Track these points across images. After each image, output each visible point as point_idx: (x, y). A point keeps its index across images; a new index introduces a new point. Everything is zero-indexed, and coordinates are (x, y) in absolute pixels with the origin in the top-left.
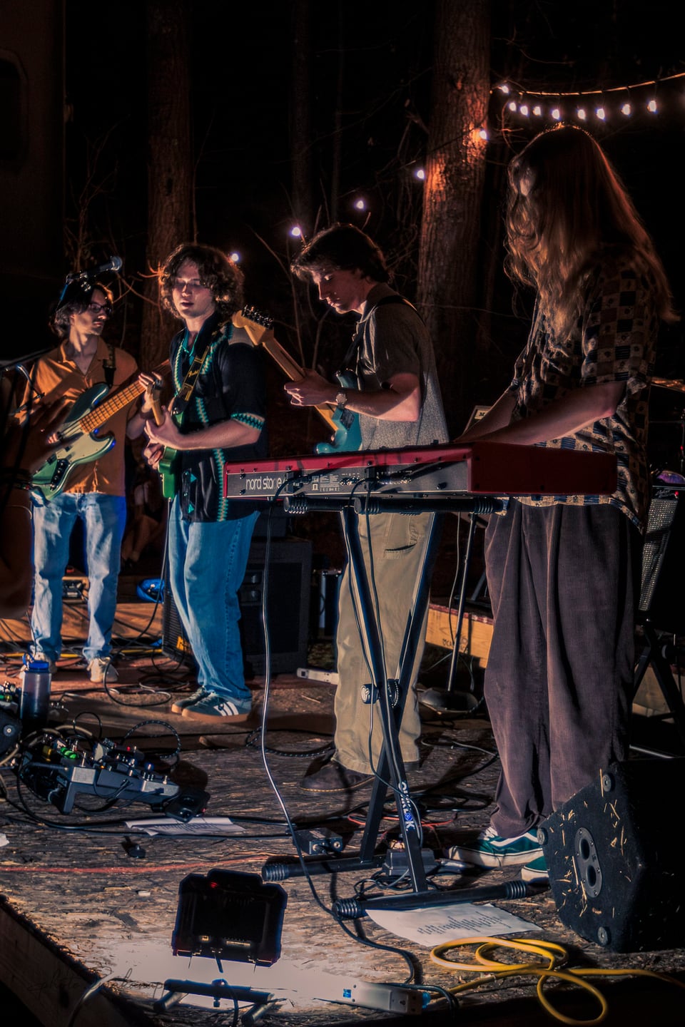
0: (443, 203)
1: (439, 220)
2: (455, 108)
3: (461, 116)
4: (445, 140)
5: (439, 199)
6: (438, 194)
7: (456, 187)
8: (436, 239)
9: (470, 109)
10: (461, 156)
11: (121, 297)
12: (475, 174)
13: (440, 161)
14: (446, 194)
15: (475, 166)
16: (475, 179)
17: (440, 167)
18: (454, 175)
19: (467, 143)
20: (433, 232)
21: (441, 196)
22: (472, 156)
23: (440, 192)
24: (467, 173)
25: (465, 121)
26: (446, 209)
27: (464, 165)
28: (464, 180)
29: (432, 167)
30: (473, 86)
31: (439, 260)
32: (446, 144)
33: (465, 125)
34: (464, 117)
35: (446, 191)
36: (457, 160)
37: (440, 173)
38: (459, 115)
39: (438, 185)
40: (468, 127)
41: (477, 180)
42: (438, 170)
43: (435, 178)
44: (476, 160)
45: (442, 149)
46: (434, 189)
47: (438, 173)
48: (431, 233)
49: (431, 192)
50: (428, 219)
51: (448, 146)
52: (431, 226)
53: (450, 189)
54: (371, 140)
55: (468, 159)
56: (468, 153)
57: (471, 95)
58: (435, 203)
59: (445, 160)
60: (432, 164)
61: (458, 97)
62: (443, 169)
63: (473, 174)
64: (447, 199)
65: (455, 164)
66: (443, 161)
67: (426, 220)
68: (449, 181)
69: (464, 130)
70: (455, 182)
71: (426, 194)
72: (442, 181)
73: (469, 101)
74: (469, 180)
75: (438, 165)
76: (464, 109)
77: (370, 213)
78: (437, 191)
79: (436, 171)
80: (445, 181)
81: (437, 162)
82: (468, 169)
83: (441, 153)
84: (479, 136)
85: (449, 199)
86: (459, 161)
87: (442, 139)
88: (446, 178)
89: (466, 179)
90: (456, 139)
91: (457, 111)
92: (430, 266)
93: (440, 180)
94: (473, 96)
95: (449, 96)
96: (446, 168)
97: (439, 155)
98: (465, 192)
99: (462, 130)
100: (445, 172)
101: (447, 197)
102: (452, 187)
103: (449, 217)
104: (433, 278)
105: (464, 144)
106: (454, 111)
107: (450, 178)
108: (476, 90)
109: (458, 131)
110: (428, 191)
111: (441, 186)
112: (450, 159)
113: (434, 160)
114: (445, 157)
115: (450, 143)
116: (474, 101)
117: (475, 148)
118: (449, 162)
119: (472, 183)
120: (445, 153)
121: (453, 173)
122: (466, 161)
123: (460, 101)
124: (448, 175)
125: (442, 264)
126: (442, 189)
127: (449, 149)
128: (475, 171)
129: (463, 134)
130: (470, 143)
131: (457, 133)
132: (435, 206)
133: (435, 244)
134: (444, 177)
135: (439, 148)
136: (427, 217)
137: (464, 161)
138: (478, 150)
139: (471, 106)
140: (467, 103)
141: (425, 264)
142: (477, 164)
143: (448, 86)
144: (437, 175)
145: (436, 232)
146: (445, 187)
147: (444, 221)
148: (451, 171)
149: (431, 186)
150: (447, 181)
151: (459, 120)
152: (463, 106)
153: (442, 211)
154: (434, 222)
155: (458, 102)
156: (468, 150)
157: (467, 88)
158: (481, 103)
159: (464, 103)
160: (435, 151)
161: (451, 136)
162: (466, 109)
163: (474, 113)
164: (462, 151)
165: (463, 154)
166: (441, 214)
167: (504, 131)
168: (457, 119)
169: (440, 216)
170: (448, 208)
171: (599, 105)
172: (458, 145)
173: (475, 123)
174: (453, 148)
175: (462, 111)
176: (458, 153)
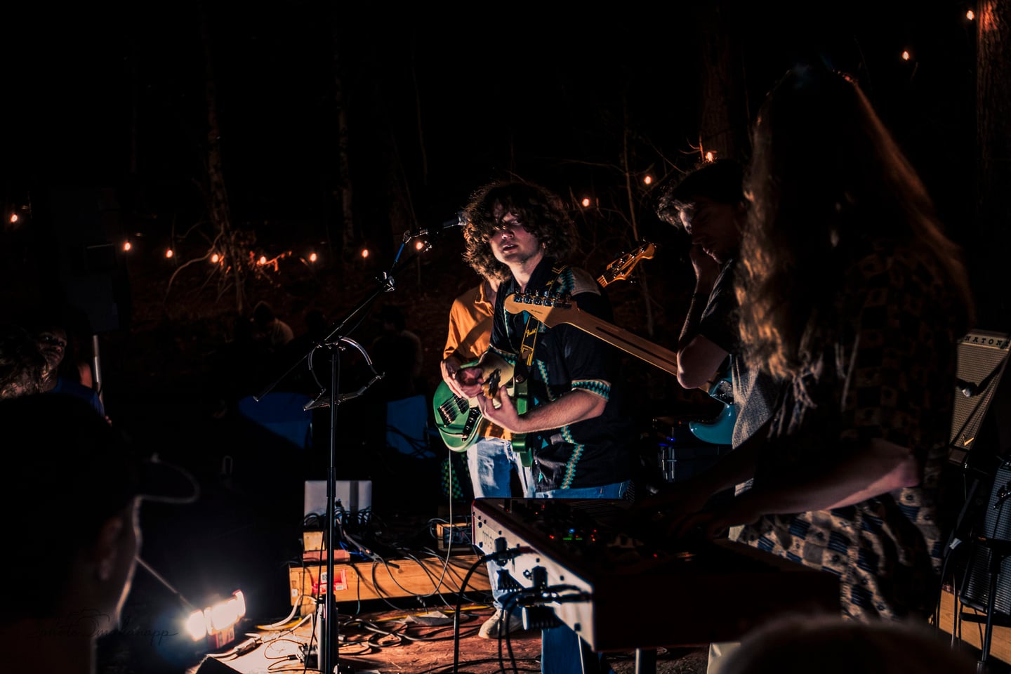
0: (997, 44)
1: (994, 63)
5: (993, 39)
6: (991, 34)
8: (992, 84)
11: (666, 175)
14: (1001, 34)
17: (992, 5)
20: (989, 76)
21: (995, 37)
23: (993, 32)
26: (1001, 50)
29: (983, 6)
31: (997, 106)
35: (1000, 30)
37: (992, 11)
39: (991, 24)
42: (990, 8)
43: (987, 17)
46: (987, 28)
47: (989, 11)
48: (987, 78)
49: (984, 32)
52: (986, 71)
53: (1005, 28)
58: (989, 45)
62: (995, 6)
64: (1001, 39)
67: (981, 64)
68: (1002, 20)
71: (979, 35)
72: (995, 20)
78: (990, 31)
79: (987, 9)
80: (998, 19)
88: (999, 16)
92: (987, 113)
93: (992, 18)
96: (998, 5)
100: (998, 10)
102: (1006, 25)
103: (1005, 58)
104: (992, 126)
107: (1003, 15)
110: (981, 31)
111: (994, 25)
121: (1006, 9)
124: (1001, 13)
126: (995, 28)
132: (989, 48)
133: (991, 89)
134: (996, 15)
136: (981, 60)
141: (982, 112)
144: (989, 14)
145: (991, 76)
146: (999, 26)
147: (1000, 63)
148: (1004, 7)
149: (984, 27)
150: (1000, 19)
153: (996, 53)
154: (989, 65)
166: (997, 56)
169: (995, 58)
170: (1003, 49)
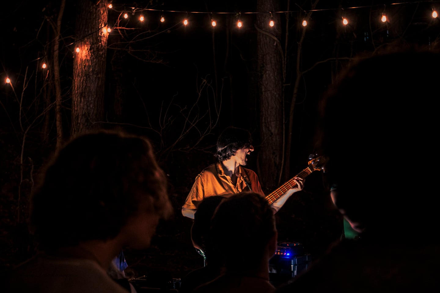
0: (89, 67)
1: (87, 75)
2: (95, 15)
3: (98, 20)
4: (90, 32)
5: (87, 64)
7: (96, 57)
8: (86, 86)
9: (102, 16)
10: (98, 41)
12: (105, 51)
13: (87, 43)
15: (105, 46)
16: (105, 53)
17: (87, 46)
18: (94, 50)
19: (101, 34)
20: (84, 82)
21: (88, 62)
22: (103, 41)
23: (88, 60)
24: (102, 50)
25: (100, 22)
26: (91, 69)
27: (100, 46)
30: (103, 4)
31: (88, 98)
32: (90, 34)
33: (100, 24)
34: (99, 20)
35: (91, 60)
36: (97, 43)
37: (88, 50)
38: (97, 19)
39: (86, 56)
40: (101, 25)
41: (106, 54)
42: (86, 48)
44: (105, 44)
45: (88, 37)
46: (84, 58)
49: (82, 60)
50: (80, 74)
52: (82, 79)
53: (93, 59)
54: (15, 29)
55: (102, 42)
56: (102, 39)
57: (102, 8)
58: (85, 66)
59: (90, 43)
60: (81, 44)
61: (96, 9)
62: (89, 48)
63: (104, 51)
65: (95, 46)
66: (89, 43)
67: (78, 75)
68: (92, 54)
70: (96, 55)
73: (102, 12)
74: (102, 54)
75: (86, 46)
77: (48, 71)
78: (85, 60)
80: (90, 54)
81: (85, 43)
82: (102, 48)
83: (87, 39)
84: (106, 31)
85: (93, 64)
86: (98, 44)
87: (88, 31)
88: (91, 53)
89: (101, 53)
90: (96, 32)
91: (96, 17)
92: (83, 100)
93: (87, 53)
94: (103, 9)
95: (91, 8)
96: (91, 47)
97: (86, 39)
98: (101, 61)
99: (99, 27)
100: (90, 49)
101: (92, 64)
102: (94, 57)
103: (93, 74)
104: (86, 107)
106: (94, 17)
107: (93, 52)
108: (104, 5)
109: (97, 27)
110: (79, 59)
111: (88, 57)
112: (93, 43)
114: (90, 41)
115: (92, 33)
116: (104, 12)
117: (104, 37)
118: (92, 44)
119: (104, 56)
120: (90, 38)
121: (95, 50)
122: (101, 44)
123: (97, 11)
124: (91, 51)
125: (90, 99)
126: (89, 58)
127: (92, 37)
128: (105, 49)
129: (99, 29)
130: (102, 34)
131: (96, 29)
132: (84, 69)
133: (85, 88)
134: (89, 52)
135: (86, 36)
138: (105, 38)
139: (103, 13)
140: (101, 13)
141: (79, 99)
142: (105, 45)
143: (91, 3)
144: (85, 51)
145: (86, 82)
146: (90, 58)
147: (90, 75)
148: (94, 49)
149: (81, 56)
150: (91, 54)
151: (97, 22)
152: (99, 14)
153: (89, 70)
154: (84, 76)
155: (96, 12)
156: (102, 38)
157: (100, 4)
158: (106, 13)
159: (99, 12)
160: (84, 38)
161: (93, 30)
162: (100, 16)
163: (104, 18)
164: (99, 38)
165: (99, 40)
166: (89, 72)
167: (119, 29)
168: (96, 21)
169: (88, 73)
170: (93, 69)
171: (238, 20)
172: (97, 35)
173: (104, 23)
174: (94, 36)
175: (98, 16)
176: (97, 39)
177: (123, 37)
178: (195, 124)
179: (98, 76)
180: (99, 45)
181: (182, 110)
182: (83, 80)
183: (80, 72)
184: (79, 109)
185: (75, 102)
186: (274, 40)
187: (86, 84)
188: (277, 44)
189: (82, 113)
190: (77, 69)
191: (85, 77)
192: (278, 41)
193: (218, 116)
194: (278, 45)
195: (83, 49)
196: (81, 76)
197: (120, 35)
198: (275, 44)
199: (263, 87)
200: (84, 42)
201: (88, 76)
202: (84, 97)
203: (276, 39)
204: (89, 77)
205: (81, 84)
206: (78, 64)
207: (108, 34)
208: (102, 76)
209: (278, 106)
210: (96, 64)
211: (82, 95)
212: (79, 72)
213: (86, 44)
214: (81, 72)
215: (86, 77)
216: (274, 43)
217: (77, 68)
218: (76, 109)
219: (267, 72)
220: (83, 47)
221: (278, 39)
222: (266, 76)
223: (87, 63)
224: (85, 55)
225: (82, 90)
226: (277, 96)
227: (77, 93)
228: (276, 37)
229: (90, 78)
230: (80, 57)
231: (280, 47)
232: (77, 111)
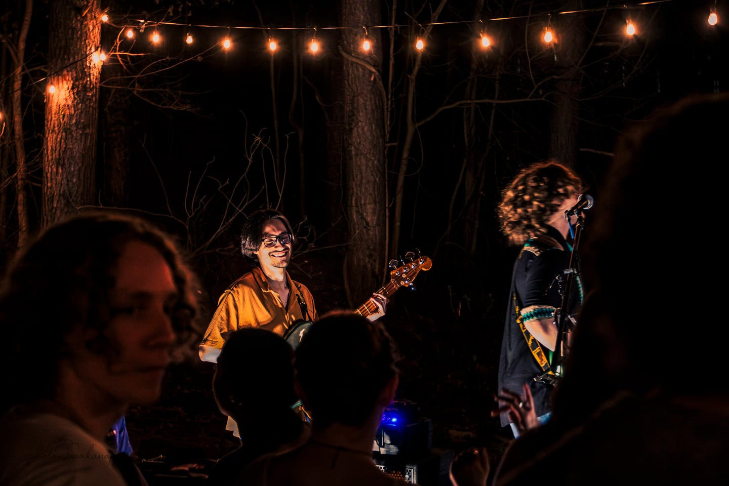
0: (71, 116)
1: (67, 130)
2: (79, 32)
3: (85, 40)
4: (71, 60)
6: (66, 107)
7: (82, 101)
8: (65, 148)
9: (91, 34)
10: (86, 75)
12: (96, 91)
13: (67, 78)
14: (74, 107)
15: (96, 83)
16: (95, 94)
17: (67, 83)
18: (80, 90)
19: (90, 64)
20: (63, 141)
21: (69, 109)
22: (94, 75)
23: (68, 105)
24: (91, 90)
25: (88, 44)
26: (74, 121)
27: (88, 83)
28: (88, 96)
29: (59, 84)
30: (93, 14)
31: (70, 167)
32: (72, 64)
33: (88, 48)
34: (87, 41)
35: (74, 105)
36: (83, 78)
37: (68, 89)
38: (83, 39)
39: (66, 99)
40: (91, 49)
41: (97, 96)
42: (66, 86)
43: (62, 92)
44: (96, 79)
45: (69, 69)
46: (63, 103)
48: (61, 143)
49: (58, 105)
50: (56, 129)
51: (74, 65)
52: (60, 136)
53: (78, 104)
55: (92, 77)
56: (91, 72)
57: (92, 22)
58: (64, 116)
59: (72, 79)
60: (58, 80)
61: (82, 23)
62: (71, 86)
63: (94, 90)
64: (75, 113)
65: (81, 82)
66: (70, 79)
67: (53, 131)
68: (76, 96)
69: (88, 53)
70: (81, 97)
71: (52, 107)
72: (70, 96)
73: (91, 28)
74: (92, 96)
75: (65, 82)
76: (87, 35)
77: (4, 123)
78: (65, 105)
79: (62, 87)
80: (72, 96)
81: (64, 78)
82: (92, 86)
83: (68, 71)
84: (98, 59)
85: (77, 112)
86: (84, 79)
87: (69, 59)
88: (74, 94)
89: (90, 94)
90: (81, 60)
91: (81, 35)
92: (60, 171)
93: (68, 95)
94: (93, 23)
95: (74, 22)
96: (73, 84)
97: (65, 72)
98: (90, 107)
99: (86, 52)
100: (73, 88)
101: (75, 111)
102: (79, 101)
103: (77, 127)
104: (65, 182)
105: (88, 64)
106: (79, 36)
107: (77, 93)
108: (95, 17)
109: (83, 53)
111: (69, 101)
112: (76, 77)
113: (60, 77)
114: (72, 75)
115: (76, 62)
116: (94, 27)
117: (95, 68)
118: (76, 79)
119: (94, 99)
120: (71, 71)
122: (90, 80)
123: (83, 26)
124: (74, 91)
125: (72, 169)
126: (70, 103)
127: (76, 68)
128: (96, 88)
129: (87, 56)
130: (92, 64)
131: (82, 55)
132: (63, 120)
133: (65, 151)
134: (71, 93)
135: (66, 67)
136: (54, 127)
137: (88, 79)
138: (97, 70)
139: (92, 30)
140: (89, 28)
141: (55, 170)
142: (97, 82)
143: (73, 13)
144: (64, 90)
145: (65, 141)
146: (73, 102)
147: (72, 131)
148: (78, 87)
149: (58, 100)
150: (74, 96)
151: (83, 43)
152: (86, 31)
153: (70, 123)
154: (62, 132)
155: (81, 27)
156: (91, 70)
157: (89, 15)
158: (98, 29)
159: (87, 28)
160: (62, 70)
161: (76, 57)
162: (89, 34)
163: (94, 38)
164: (86, 70)
165: (87, 73)
166: (70, 125)
167: (119, 55)
168: (81, 42)
169: (68, 127)
170: (76, 120)
171: (312, 40)
172: (83, 65)
173: (95, 46)
174: (78, 67)
175: (85, 35)
176: (83, 72)
177: (125, 67)
178: (242, 210)
179: (85, 132)
180: (87, 81)
181: (221, 187)
182: (61, 138)
183: (56, 125)
184: (54, 186)
185: (49, 175)
186: (371, 72)
187: (66, 144)
188: (375, 79)
189: (60, 191)
190: (51, 120)
191: (64, 134)
192: (377, 73)
193: (281, 196)
194: (377, 79)
195: (60, 88)
196: (57, 131)
197: (121, 65)
198: (372, 79)
199: (353, 148)
200: (62, 77)
201: (69, 132)
202: (63, 166)
203: (374, 70)
204: (71, 133)
205: (58, 145)
206: (53, 113)
207: (102, 64)
208: (91, 131)
209: (377, 179)
210: (81, 112)
211: (59, 162)
212: (54, 124)
213: (65, 80)
214: (58, 126)
215: (66, 132)
216: (370, 77)
217: (52, 118)
218: (49, 185)
219: (360, 124)
220: (61, 85)
221: (378, 71)
222: (357, 130)
223: (68, 111)
224: (65, 97)
225: (59, 155)
226: (376, 162)
227: (52, 159)
228: (374, 66)
229: (72, 135)
230: (56, 102)
231: (380, 83)
232: (51, 188)
